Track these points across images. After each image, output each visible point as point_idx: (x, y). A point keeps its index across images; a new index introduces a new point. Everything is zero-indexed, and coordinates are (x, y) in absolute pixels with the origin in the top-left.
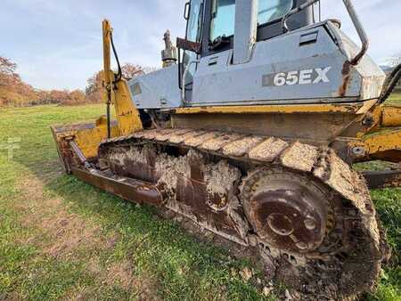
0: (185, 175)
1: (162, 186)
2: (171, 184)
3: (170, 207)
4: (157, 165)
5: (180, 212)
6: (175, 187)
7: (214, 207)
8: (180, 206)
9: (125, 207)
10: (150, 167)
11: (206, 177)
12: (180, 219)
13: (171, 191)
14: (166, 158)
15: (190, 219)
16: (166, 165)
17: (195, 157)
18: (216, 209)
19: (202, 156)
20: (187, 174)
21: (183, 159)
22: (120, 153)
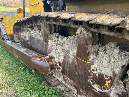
0: (71, 53)
1: (51, 59)
2: (59, 58)
3: (56, 76)
4: (50, 42)
5: (63, 82)
6: (61, 62)
7: (96, 87)
8: (64, 78)
9: (24, 71)
10: (44, 43)
11: (92, 57)
12: (62, 88)
13: (58, 64)
14: (58, 37)
15: (70, 90)
16: (56, 42)
17: (84, 35)
18: (98, 90)
19: (91, 35)
20: (73, 52)
21: (71, 38)
22: (27, 31)
